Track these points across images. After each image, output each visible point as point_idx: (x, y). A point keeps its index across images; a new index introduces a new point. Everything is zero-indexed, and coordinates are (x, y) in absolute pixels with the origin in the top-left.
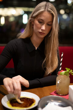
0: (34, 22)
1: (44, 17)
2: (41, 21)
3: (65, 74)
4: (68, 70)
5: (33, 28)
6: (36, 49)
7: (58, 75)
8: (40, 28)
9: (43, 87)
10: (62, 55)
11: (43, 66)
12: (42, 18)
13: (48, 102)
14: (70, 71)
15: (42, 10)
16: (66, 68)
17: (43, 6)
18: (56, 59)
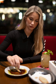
0: (26, 19)
1: (33, 16)
2: (31, 18)
3: (47, 54)
4: (49, 51)
5: (26, 23)
6: (28, 37)
7: (42, 54)
8: (31, 23)
9: (32, 63)
10: (45, 41)
11: (33, 49)
12: (32, 16)
13: (35, 71)
14: (50, 52)
15: (32, 11)
16: (48, 50)
17: (33, 9)
18: (42, 45)
